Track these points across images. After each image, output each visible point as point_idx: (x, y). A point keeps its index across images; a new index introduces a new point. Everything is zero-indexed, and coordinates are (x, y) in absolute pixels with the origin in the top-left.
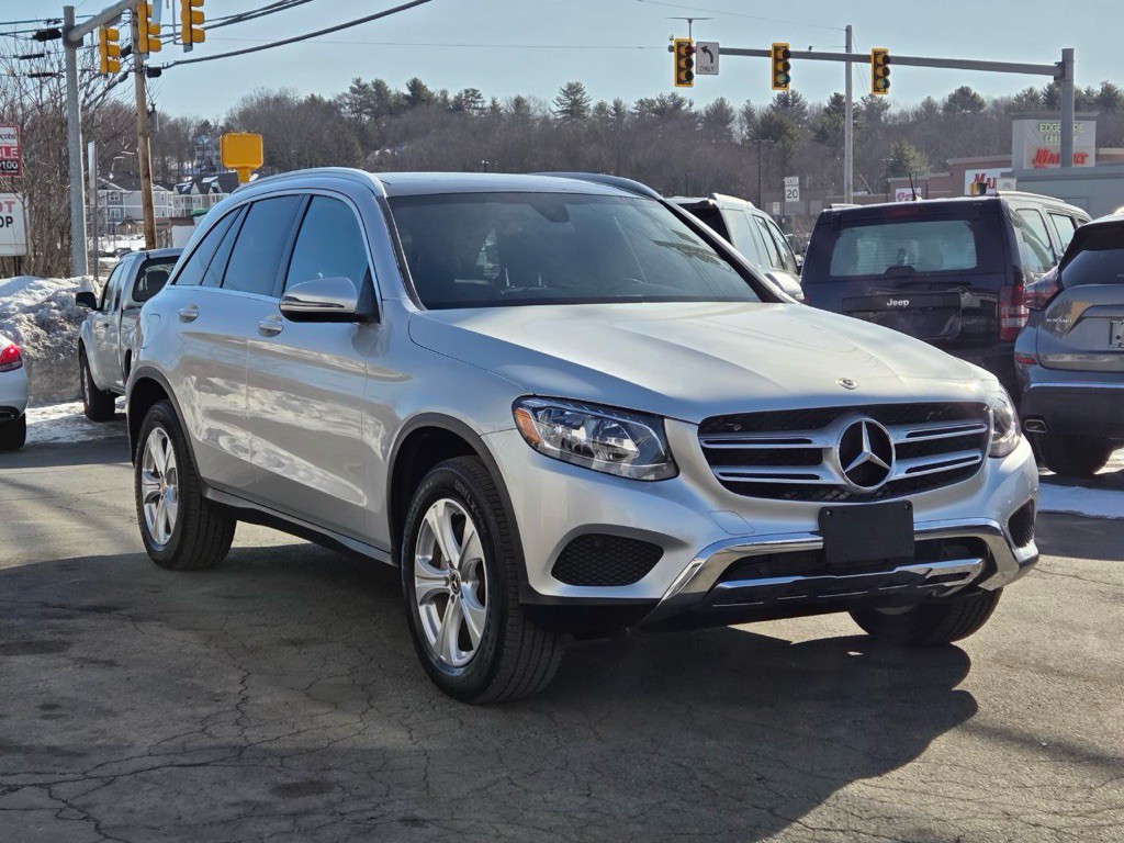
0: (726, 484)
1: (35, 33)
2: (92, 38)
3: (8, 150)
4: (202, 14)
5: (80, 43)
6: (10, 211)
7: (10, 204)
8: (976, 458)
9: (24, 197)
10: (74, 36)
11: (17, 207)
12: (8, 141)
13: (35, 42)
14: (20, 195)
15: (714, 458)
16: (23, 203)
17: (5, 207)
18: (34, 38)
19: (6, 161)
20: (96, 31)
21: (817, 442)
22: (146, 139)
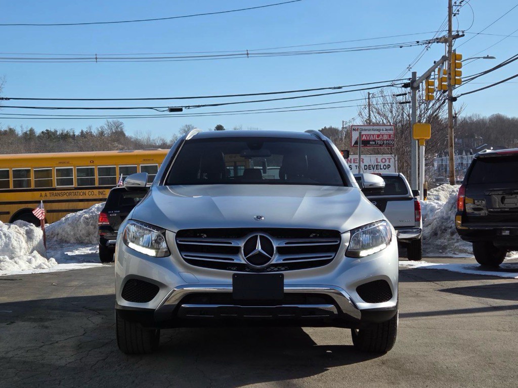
0: (186, 260)
1: (403, 85)
2: (423, 85)
3: (390, 135)
4: (461, 72)
5: (418, 88)
6: (389, 162)
7: (389, 159)
8: (331, 256)
9: (395, 156)
10: (415, 85)
11: (392, 160)
12: (389, 132)
13: (403, 88)
14: (393, 155)
15: (182, 248)
16: (395, 159)
17: (388, 160)
18: (403, 87)
19: (389, 140)
20: (424, 82)
21: (234, 244)
22: (452, 130)
